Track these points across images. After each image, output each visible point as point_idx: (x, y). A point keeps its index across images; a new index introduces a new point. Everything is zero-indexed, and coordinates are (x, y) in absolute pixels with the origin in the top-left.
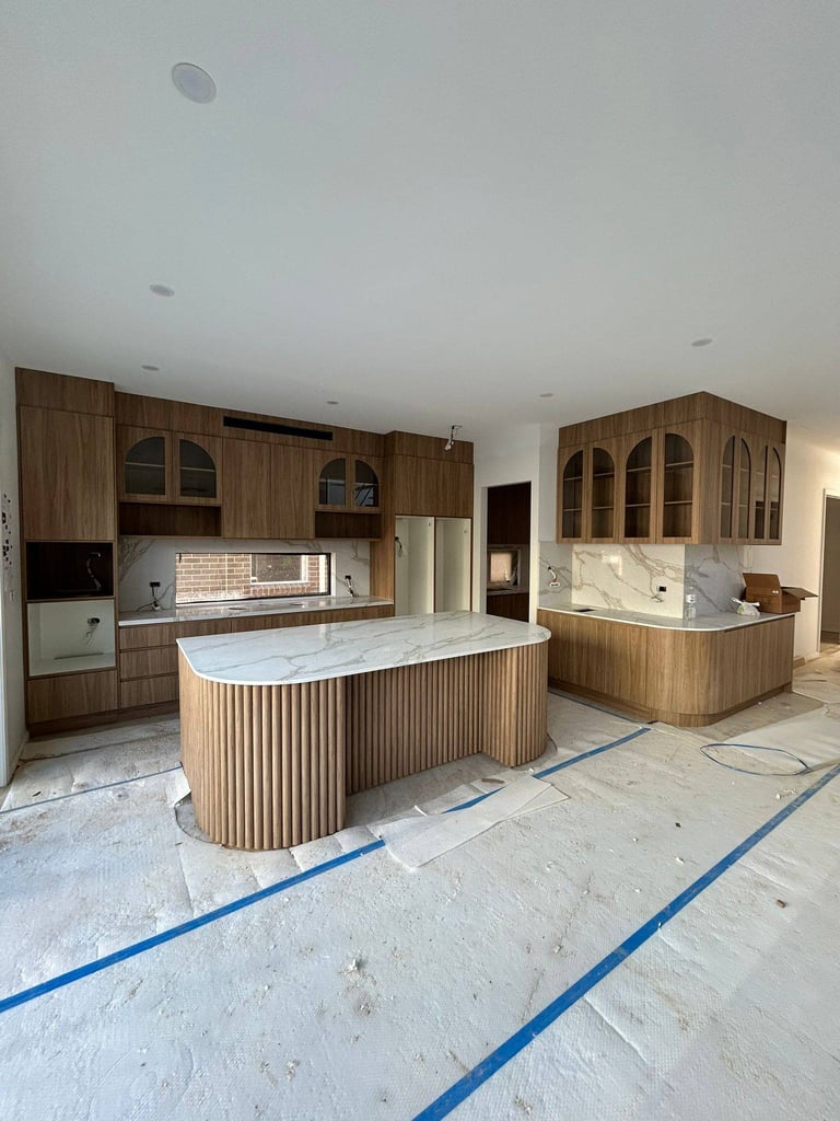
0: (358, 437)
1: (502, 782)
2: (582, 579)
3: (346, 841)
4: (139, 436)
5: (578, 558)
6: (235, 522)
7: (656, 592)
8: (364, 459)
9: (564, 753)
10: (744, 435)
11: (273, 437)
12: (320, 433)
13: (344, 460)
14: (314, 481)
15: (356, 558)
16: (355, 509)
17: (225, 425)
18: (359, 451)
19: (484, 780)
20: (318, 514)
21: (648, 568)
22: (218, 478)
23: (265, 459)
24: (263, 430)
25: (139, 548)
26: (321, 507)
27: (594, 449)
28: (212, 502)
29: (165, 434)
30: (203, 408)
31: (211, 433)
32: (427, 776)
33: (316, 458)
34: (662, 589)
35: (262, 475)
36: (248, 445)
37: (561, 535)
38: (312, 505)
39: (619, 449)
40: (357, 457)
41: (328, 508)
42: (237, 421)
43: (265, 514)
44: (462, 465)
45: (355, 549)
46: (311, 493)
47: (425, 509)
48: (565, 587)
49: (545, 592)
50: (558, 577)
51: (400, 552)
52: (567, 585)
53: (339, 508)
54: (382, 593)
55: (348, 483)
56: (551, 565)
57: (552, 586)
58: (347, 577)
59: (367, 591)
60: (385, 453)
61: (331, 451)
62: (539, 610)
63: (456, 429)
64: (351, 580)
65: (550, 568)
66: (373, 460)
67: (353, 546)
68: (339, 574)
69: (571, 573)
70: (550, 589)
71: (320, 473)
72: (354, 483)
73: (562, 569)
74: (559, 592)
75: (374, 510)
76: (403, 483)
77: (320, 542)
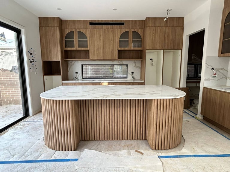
0: (134, 22)
1: (143, 154)
3: (72, 154)
4: (68, 31)
6: (93, 55)
8: (136, 30)
9: (185, 151)
11: (104, 27)
12: (120, 24)
13: (128, 32)
14: (117, 39)
15: (136, 66)
16: (132, 49)
17: (90, 25)
18: (134, 28)
19: (136, 151)
20: (119, 51)
22: (88, 41)
23: (102, 34)
24: (101, 25)
25: (72, 63)
26: (120, 49)
28: (87, 49)
29: (74, 30)
30: (84, 20)
31: (86, 28)
32: (118, 142)
33: (118, 31)
35: (101, 40)
36: (96, 30)
38: (117, 48)
40: (133, 30)
41: (122, 49)
42: (93, 23)
43: (102, 52)
45: (135, 63)
46: (116, 44)
47: (159, 46)
48: (223, 78)
49: (209, 79)
50: (217, 73)
51: (152, 64)
52: (224, 77)
53: (126, 49)
54: (142, 79)
55: (129, 40)
56: (213, 67)
57: (213, 77)
58: (132, 73)
59: (139, 78)
60: (144, 27)
61: (124, 29)
62: (204, 88)
63: (169, 11)
64: (133, 74)
65: (213, 69)
66: (140, 30)
67: (134, 62)
68: (130, 72)
69: (227, 71)
70: (212, 78)
71: (119, 37)
72: (132, 39)
73: (221, 69)
74: (217, 80)
75: (139, 49)
76: (149, 37)
77: (123, 61)
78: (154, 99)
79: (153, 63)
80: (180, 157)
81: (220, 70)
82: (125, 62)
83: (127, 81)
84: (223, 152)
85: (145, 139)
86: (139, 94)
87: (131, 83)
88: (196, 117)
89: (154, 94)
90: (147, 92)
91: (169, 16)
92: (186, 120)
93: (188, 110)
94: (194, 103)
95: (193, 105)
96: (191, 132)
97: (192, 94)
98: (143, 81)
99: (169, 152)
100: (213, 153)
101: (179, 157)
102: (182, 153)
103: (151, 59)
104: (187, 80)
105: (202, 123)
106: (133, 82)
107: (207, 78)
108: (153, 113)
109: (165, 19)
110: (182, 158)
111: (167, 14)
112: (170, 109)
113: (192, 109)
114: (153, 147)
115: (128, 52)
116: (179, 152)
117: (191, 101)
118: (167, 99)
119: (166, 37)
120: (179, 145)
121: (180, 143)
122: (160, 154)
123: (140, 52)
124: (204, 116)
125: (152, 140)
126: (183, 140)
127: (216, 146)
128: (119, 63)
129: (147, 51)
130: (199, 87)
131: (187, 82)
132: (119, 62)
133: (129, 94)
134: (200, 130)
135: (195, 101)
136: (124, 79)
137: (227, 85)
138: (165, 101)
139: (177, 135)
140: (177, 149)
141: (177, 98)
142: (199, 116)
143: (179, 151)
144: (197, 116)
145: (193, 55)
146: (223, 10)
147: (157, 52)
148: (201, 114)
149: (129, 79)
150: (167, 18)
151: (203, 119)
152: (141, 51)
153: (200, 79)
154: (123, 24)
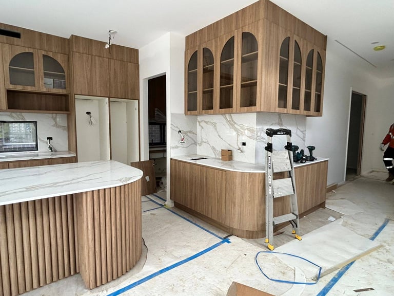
0: (44, 38)
2: (202, 139)
5: (200, 125)
7: (241, 146)
8: (51, 55)
10: (296, 38)
13: (32, 54)
14: (4, 66)
15: (56, 125)
16: (44, 90)
18: (46, 48)
20: (10, 92)
21: (236, 130)
26: (12, 87)
27: (203, 48)
34: (244, 144)
37: (187, 110)
38: (3, 84)
39: (216, 47)
40: (44, 53)
41: (19, 88)
44: (129, 64)
45: (55, 119)
47: (101, 91)
48: (192, 144)
49: (177, 147)
50: (185, 137)
51: (91, 123)
52: (193, 142)
53: (29, 89)
54: (72, 149)
55: (36, 70)
56: (181, 130)
57: (181, 143)
58: (48, 138)
59: (66, 148)
60: (69, 52)
61: (20, 47)
62: (171, 159)
63: (113, 33)
64: (51, 141)
65: (180, 131)
66: (59, 55)
67: (52, 117)
68: (42, 136)
69: (196, 135)
70: (179, 145)
71: (9, 62)
72: (42, 71)
73: (190, 132)
74: (187, 147)
75: (61, 91)
76: (80, 72)
77: (23, 114)
78: (86, 193)
79: (92, 119)
80: (139, 284)
81: (188, 134)
82: (29, 116)
83: (38, 155)
84: (196, 250)
85: (75, 272)
86: (54, 185)
87: (47, 161)
88: (165, 205)
89: (87, 182)
90: (73, 180)
91: (113, 42)
92: (151, 214)
93: (154, 195)
94: (162, 183)
95: (162, 186)
96: (157, 233)
97: (160, 169)
98: (74, 155)
99: (122, 282)
100: (185, 256)
101: (137, 284)
102: (143, 275)
103: (88, 113)
104: (149, 148)
105: (173, 212)
106: (49, 157)
107: (174, 145)
108: (85, 219)
109: (107, 46)
110: (143, 284)
111: (110, 38)
112: (117, 205)
113: (159, 193)
114: (91, 283)
115: (35, 95)
116: (137, 275)
117: (158, 180)
118: (110, 188)
119: (112, 76)
120: (138, 261)
121: (140, 258)
122: (105, 292)
123: (63, 97)
124: (174, 202)
125: (88, 271)
126: (146, 250)
127: (188, 244)
128: (14, 117)
129: (77, 97)
130: (166, 158)
131: (150, 152)
132: (12, 116)
133: (28, 189)
134: (169, 225)
135: (163, 180)
136: (28, 153)
137: (197, 154)
138: (107, 192)
139: (134, 246)
140: (135, 270)
141: (128, 183)
142: (169, 203)
143: (138, 272)
144: (166, 203)
145: (156, 109)
146: (185, 52)
147: (99, 100)
148: (171, 199)
149: (43, 152)
150: (111, 44)
151: (173, 206)
152: (66, 96)
153: (166, 147)
154: (17, 35)
